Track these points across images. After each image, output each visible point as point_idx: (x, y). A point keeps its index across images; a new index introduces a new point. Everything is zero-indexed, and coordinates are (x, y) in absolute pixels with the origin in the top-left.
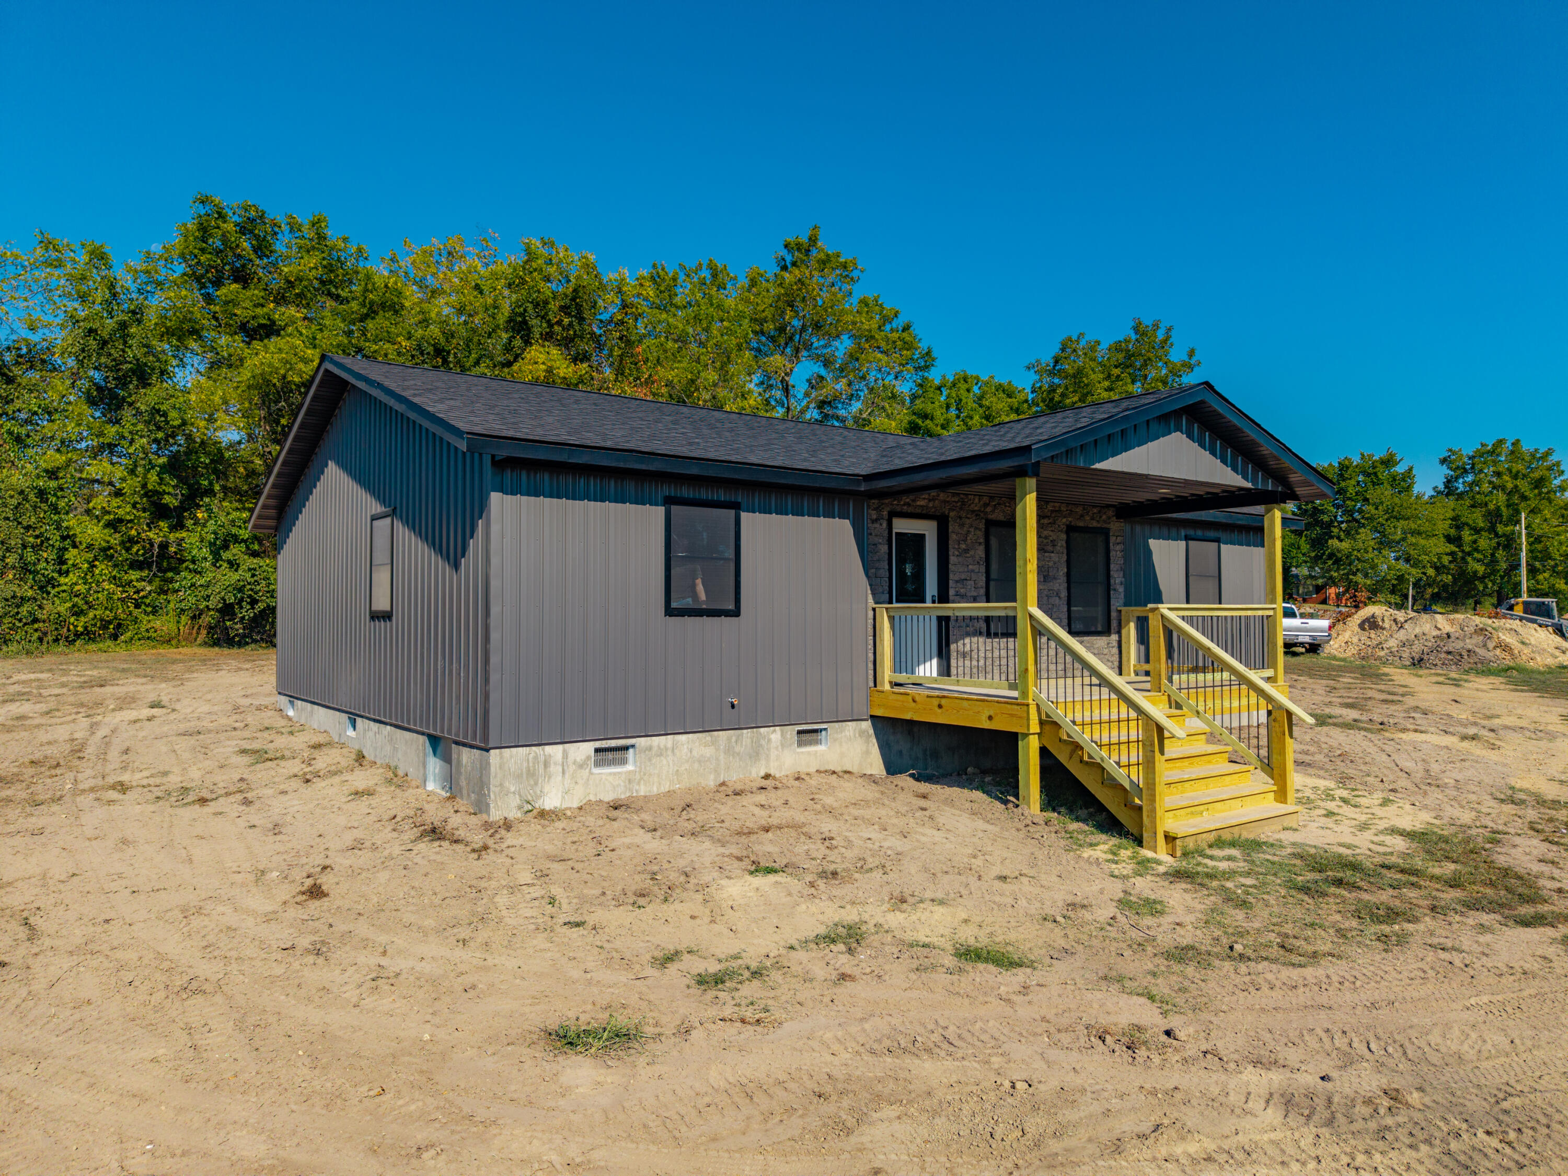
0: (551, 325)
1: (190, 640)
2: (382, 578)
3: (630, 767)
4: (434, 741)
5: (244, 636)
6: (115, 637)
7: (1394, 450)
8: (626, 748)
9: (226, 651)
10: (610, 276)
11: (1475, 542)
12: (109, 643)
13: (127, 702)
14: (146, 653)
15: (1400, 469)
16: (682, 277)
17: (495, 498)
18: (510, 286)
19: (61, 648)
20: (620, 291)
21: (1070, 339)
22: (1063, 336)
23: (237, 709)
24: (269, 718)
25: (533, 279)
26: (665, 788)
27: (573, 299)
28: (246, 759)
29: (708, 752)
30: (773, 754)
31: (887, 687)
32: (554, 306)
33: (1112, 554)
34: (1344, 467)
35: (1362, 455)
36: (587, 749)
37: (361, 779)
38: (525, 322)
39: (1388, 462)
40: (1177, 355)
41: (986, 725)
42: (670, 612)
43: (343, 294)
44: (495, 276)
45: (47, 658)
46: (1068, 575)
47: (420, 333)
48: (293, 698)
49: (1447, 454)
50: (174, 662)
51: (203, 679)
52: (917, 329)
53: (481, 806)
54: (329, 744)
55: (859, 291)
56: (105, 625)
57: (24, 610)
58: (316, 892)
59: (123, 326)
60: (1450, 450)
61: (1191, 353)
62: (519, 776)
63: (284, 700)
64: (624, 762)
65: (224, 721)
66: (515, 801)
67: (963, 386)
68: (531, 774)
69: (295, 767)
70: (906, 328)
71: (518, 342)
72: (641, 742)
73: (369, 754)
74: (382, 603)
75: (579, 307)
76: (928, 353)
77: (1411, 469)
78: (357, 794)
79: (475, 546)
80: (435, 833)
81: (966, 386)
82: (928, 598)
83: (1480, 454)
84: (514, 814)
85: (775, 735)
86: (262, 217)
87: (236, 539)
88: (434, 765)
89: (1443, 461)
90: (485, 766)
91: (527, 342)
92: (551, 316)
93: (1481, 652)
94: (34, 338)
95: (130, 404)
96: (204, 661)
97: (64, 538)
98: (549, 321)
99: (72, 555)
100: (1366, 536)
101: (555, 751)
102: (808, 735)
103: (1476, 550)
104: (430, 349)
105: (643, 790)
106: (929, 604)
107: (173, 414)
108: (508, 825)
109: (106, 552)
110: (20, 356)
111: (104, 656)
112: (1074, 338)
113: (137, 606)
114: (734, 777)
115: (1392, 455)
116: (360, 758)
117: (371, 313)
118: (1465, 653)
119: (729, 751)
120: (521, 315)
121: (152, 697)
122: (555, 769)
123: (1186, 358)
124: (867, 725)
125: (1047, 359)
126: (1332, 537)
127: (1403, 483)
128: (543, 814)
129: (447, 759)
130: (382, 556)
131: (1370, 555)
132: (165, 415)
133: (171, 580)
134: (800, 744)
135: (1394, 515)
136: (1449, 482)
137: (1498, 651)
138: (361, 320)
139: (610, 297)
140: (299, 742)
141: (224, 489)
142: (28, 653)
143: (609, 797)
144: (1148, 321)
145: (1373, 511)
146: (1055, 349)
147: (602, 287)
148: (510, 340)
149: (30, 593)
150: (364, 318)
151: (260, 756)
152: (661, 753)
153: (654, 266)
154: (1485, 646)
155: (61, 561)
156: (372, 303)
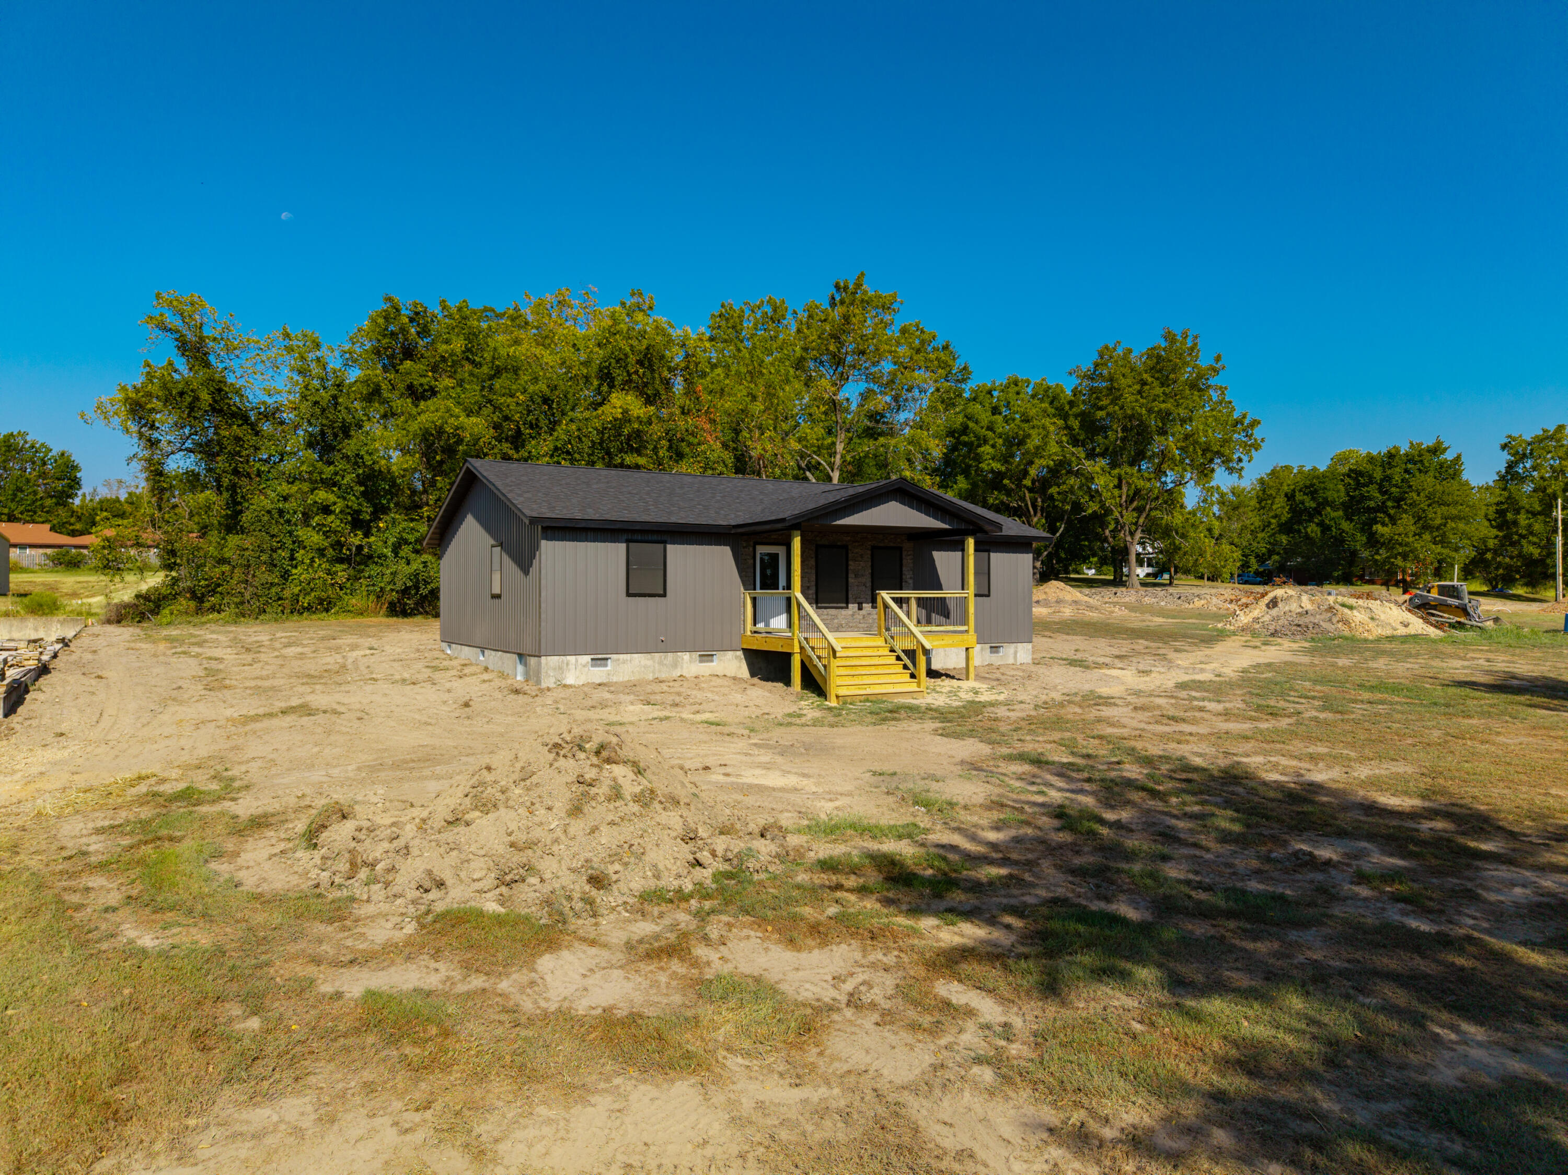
0: (629, 374)
1: (376, 613)
2: (496, 577)
3: (609, 668)
4: (521, 656)
5: (412, 609)
6: (327, 610)
7: (1442, 439)
8: (607, 659)
9: (400, 620)
10: (676, 333)
11: (1530, 526)
12: (324, 614)
13: (354, 647)
14: (350, 621)
15: (1449, 456)
16: (747, 313)
17: (544, 543)
18: (599, 345)
19: (295, 617)
20: (684, 345)
21: (1107, 348)
22: (1099, 346)
23: (418, 650)
24: (437, 654)
25: (616, 341)
26: (626, 679)
27: (646, 355)
28: (429, 670)
29: (649, 663)
30: (685, 665)
31: (749, 633)
32: (632, 359)
33: (904, 562)
34: (1391, 456)
35: (1411, 443)
36: (587, 658)
37: (486, 676)
38: (609, 373)
39: (1436, 450)
40: (1204, 361)
41: (780, 650)
42: (629, 594)
43: (477, 359)
44: (586, 338)
45: (287, 624)
46: (872, 574)
47: (531, 389)
48: (450, 643)
49: (1506, 440)
50: (369, 626)
51: (392, 636)
52: (955, 347)
53: (538, 682)
54: (471, 664)
55: (900, 321)
56: (321, 601)
57: (273, 590)
58: (467, 705)
59: (335, 397)
60: (1510, 437)
61: (1218, 359)
62: (555, 669)
63: (444, 644)
64: (606, 666)
65: (412, 655)
66: (553, 680)
67: (1013, 389)
68: (560, 668)
69: (454, 672)
70: (946, 348)
71: (605, 388)
72: (614, 656)
73: (491, 667)
74: (496, 590)
75: (650, 360)
76: (965, 368)
77: (1458, 457)
78: (484, 681)
79: (535, 562)
80: (517, 692)
81: (1016, 389)
82: (781, 587)
83: (1539, 440)
84: (552, 685)
85: (686, 656)
86: (425, 312)
87: (407, 542)
88: (520, 668)
89: (1504, 447)
90: (539, 664)
91: (612, 386)
92: (629, 368)
93: (1325, 625)
94: (270, 401)
95: (339, 451)
96: (388, 626)
97: (294, 542)
98: (628, 372)
99: (299, 556)
100: (1407, 522)
101: (572, 659)
102: (707, 657)
103: (1532, 533)
104: (539, 400)
105: (615, 679)
106: (781, 591)
107: (366, 457)
108: (549, 689)
109: (321, 552)
110: (260, 413)
111: (323, 623)
112: (1111, 346)
113: (341, 589)
114: (663, 676)
115: (1439, 443)
116: (486, 669)
117: (498, 372)
118: (1311, 626)
119: (661, 663)
120: (606, 368)
121: (367, 645)
122: (572, 667)
123: (1212, 362)
124: (740, 653)
125: (1087, 365)
126: (1376, 523)
127: (1451, 471)
128: (565, 686)
129: (525, 665)
130: (496, 565)
131: (1411, 539)
132: (362, 458)
133: (363, 571)
134: (701, 661)
135: (1434, 500)
136: (1510, 466)
137: (1340, 625)
138: (490, 379)
139: (675, 349)
140: (455, 663)
141: (397, 504)
142: (276, 620)
143: (598, 682)
144: (1177, 331)
145: (1415, 497)
146: (1095, 357)
147: (670, 341)
148: (600, 386)
149: (276, 581)
150: (491, 378)
151: (436, 669)
152: (624, 662)
153: (723, 306)
154: (1330, 620)
155: (292, 558)
156: (498, 366)
